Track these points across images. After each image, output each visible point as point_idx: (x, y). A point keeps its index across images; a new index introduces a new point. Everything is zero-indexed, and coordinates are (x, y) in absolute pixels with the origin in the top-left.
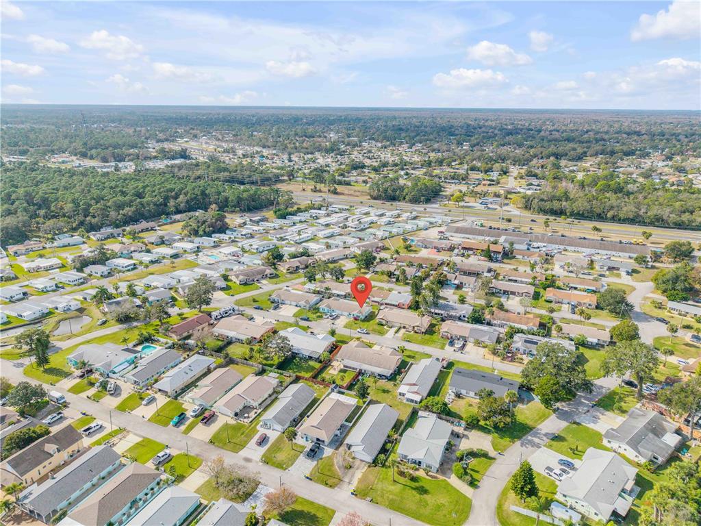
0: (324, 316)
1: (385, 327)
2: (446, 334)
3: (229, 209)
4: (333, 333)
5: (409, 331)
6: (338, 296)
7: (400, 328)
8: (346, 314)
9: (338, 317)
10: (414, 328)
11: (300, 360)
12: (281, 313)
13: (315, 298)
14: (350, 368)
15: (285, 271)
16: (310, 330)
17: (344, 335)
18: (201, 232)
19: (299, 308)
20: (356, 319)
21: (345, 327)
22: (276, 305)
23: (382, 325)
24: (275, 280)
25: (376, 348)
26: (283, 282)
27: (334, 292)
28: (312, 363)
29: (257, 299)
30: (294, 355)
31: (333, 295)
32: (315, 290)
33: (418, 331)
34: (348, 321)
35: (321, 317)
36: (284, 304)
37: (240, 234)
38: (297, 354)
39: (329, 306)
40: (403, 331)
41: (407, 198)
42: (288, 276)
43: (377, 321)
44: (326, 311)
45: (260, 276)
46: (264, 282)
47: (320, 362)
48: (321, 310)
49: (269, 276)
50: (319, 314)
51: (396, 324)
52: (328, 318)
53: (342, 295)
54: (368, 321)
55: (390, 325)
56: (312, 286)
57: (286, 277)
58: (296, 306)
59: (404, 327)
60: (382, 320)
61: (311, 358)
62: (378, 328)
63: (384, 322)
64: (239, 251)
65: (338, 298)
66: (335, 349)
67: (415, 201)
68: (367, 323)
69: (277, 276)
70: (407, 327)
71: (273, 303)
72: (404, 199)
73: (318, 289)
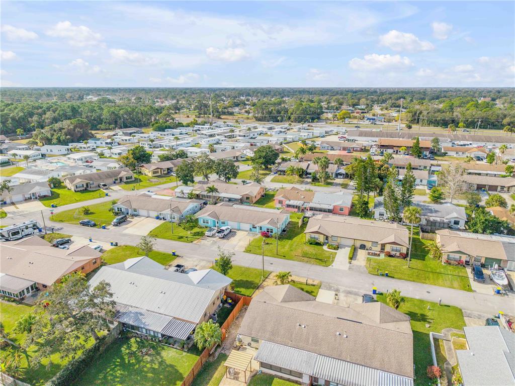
0: (207, 233)
1: (325, 248)
2: (457, 256)
3: (103, 126)
4: (225, 266)
5: (375, 255)
6: (230, 200)
7: (355, 250)
8: (248, 227)
9: (231, 233)
10: (383, 246)
11: (141, 345)
12: (126, 232)
13: (192, 205)
14: (280, 370)
15: (150, 175)
16: (177, 262)
17: (248, 269)
18: (54, 141)
19: (162, 222)
20: (266, 234)
21: (248, 251)
22: (123, 218)
23: (318, 244)
24: (131, 185)
25: (325, 296)
26: (145, 187)
27: (223, 195)
28: (170, 355)
29: (91, 211)
30: (125, 333)
31: (222, 200)
32: (191, 194)
33: (393, 253)
34: (252, 239)
35: (200, 234)
36: (137, 216)
37: (104, 143)
38: (133, 327)
39: (214, 215)
40: (361, 254)
41: (292, 117)
42: (156, 180)
43: (308, 237)
44: (210, 224)
45: (112, 180)
46: (116, 188)
47: (194, 349)
48: (201, 223)
49: (125, 180)
50: (196, 230)
51: (343, 242)
52: (213, 236)
53: (236, 200)
54: (290, 238)
55: (335, 244)
56: (187, 190)
57: (151, 182)
58: (158, 218)
59: (363, 247)
60: (316, 236)
61: (168, 340)
62: (312, 250)
63: (321, 239)
64: (94, 156)
65: (231, 204)
66: (233, 306)
67: (300, 120)
68: (287, 243)
69: (137, 180)
70: (368, 245)
71: (117, 214)
72: (290, 118)
73: (197, 193)
